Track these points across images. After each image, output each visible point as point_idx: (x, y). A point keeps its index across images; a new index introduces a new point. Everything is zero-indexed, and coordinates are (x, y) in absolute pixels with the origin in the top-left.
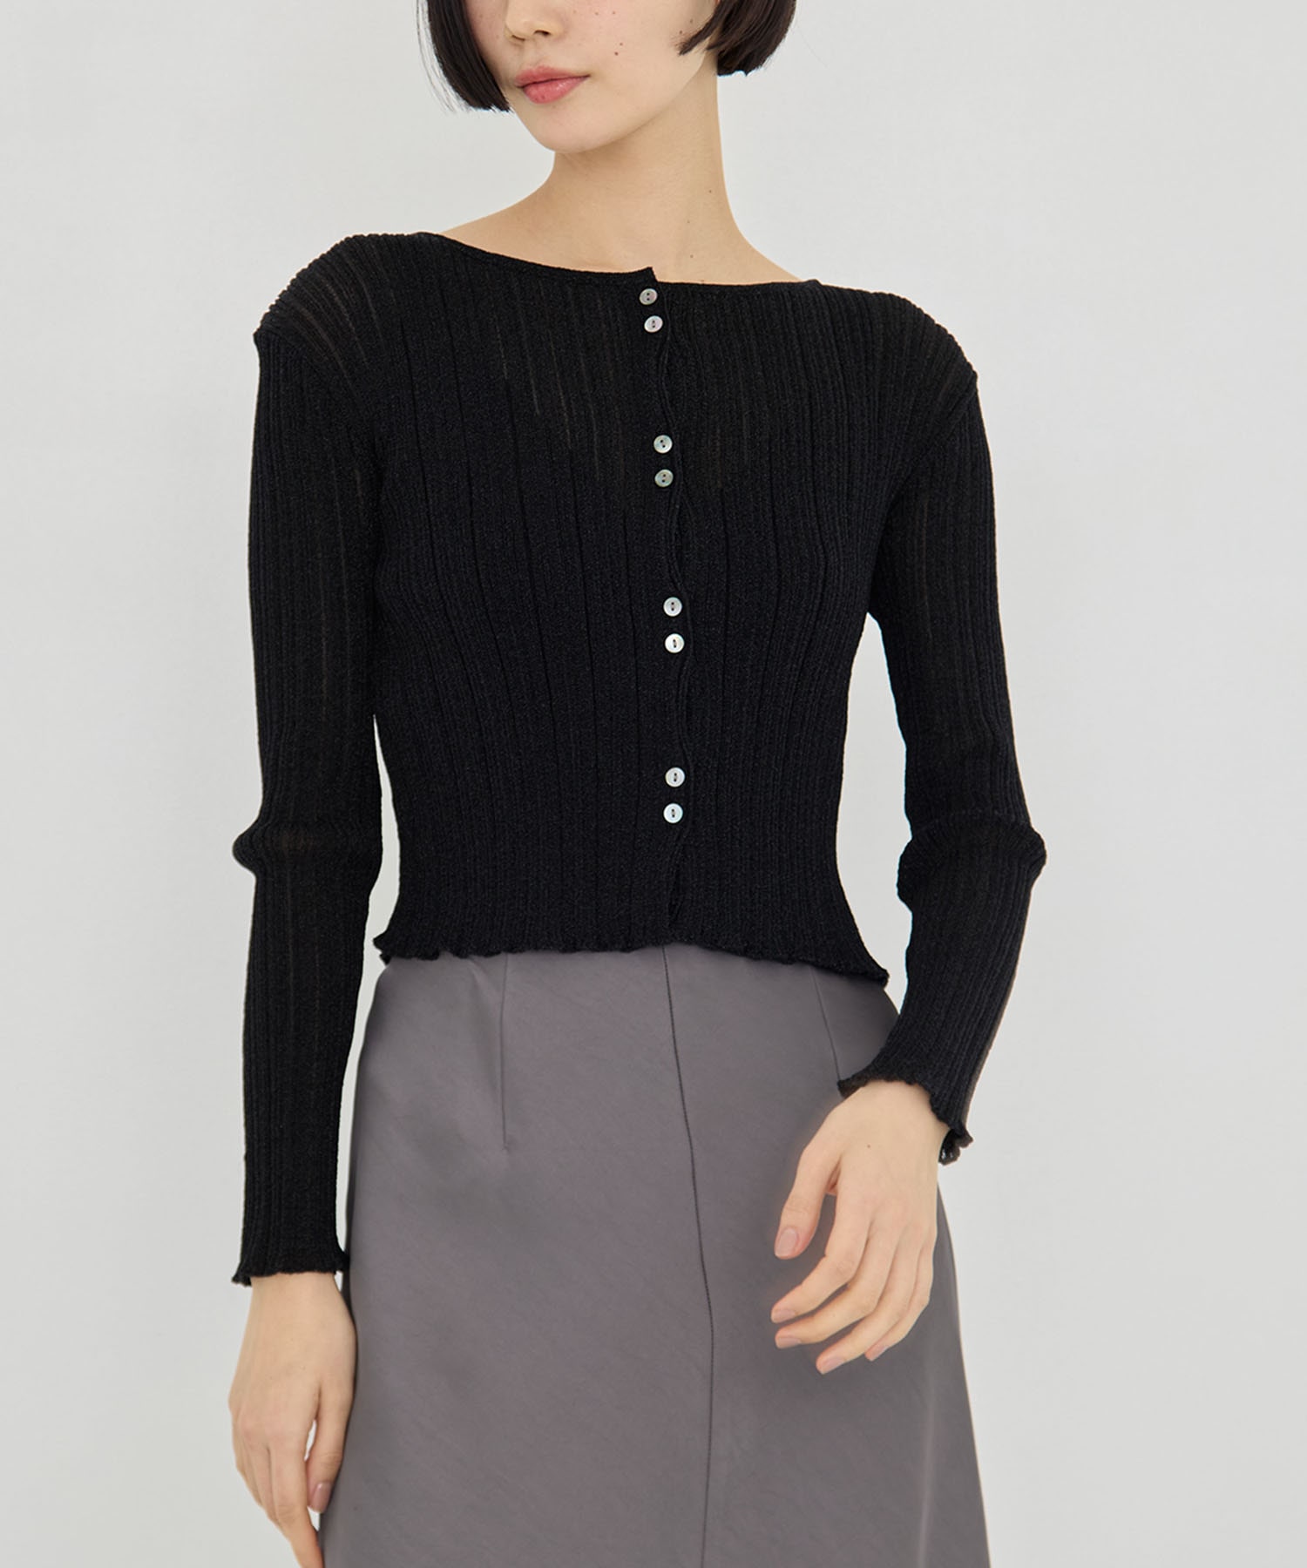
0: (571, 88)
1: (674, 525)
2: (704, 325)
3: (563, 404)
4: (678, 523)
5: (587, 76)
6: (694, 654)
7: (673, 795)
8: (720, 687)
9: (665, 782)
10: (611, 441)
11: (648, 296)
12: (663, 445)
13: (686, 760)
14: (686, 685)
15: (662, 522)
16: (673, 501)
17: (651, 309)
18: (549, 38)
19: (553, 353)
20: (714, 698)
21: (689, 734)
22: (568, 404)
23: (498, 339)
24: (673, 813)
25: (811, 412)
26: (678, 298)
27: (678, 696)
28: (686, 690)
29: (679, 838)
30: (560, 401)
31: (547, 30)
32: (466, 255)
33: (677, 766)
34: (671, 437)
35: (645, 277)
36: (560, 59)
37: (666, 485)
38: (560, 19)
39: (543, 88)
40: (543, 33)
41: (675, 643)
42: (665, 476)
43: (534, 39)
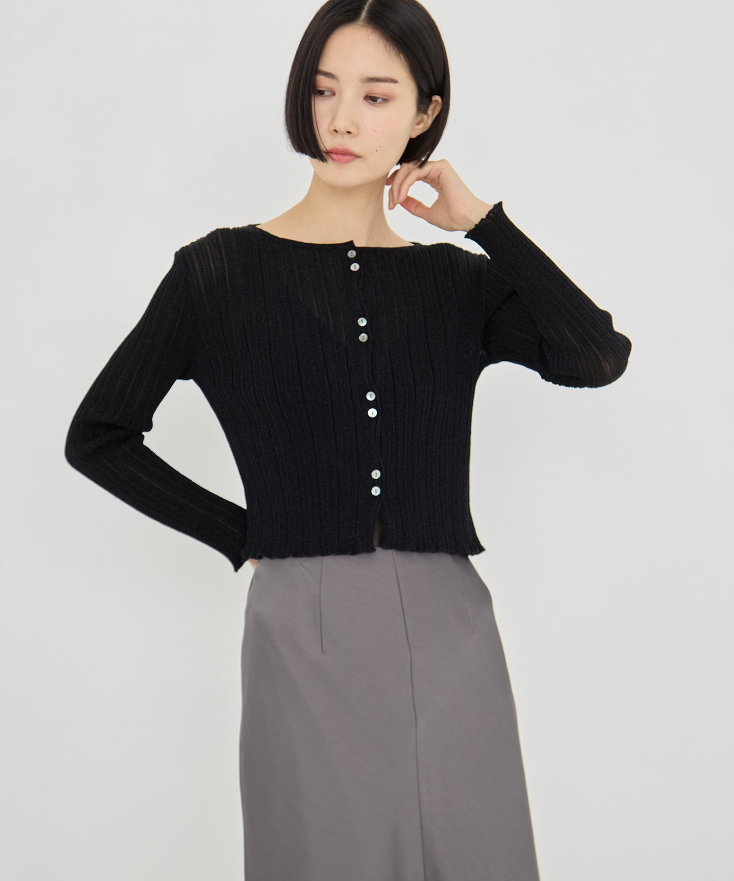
0: (352, 160)
1: (370, 359)
2: (376, 265)
3: (315, 307)
4: (371, 358)
5: (359, 157)
6: (382, 417)
7: (375, 483)
8: (394, 431)
9: (371, 477)
10: (338, 323)
11: (352, 254)
12: (363, 322)
13: (381, 466)
14: (379, 431)
15: (364, 358)
16: (368, 348)
17: (353, 260)
18: (350, 135)
19: (310, 283)
20: (392, 436)
21: (381, 454)
22: (318, 307)
23: (284, 278)
24: (376, 491)
25: (423, 303)
26: (365, 254)
27: (375, 437)
28: (379, 434)
29: (379, 502)
30: (314, 306)
31: (350, 131)
32: (270, 239)
33: (377, 469)
34: (366, 318)
35: (350, 245)
36: (352, 145)
37: (365, 341)
38: (358, 128)
39: (340, 156)
40: (349, 132)
41: (372, 413)
42: (363, 337)
43: (343, 134)
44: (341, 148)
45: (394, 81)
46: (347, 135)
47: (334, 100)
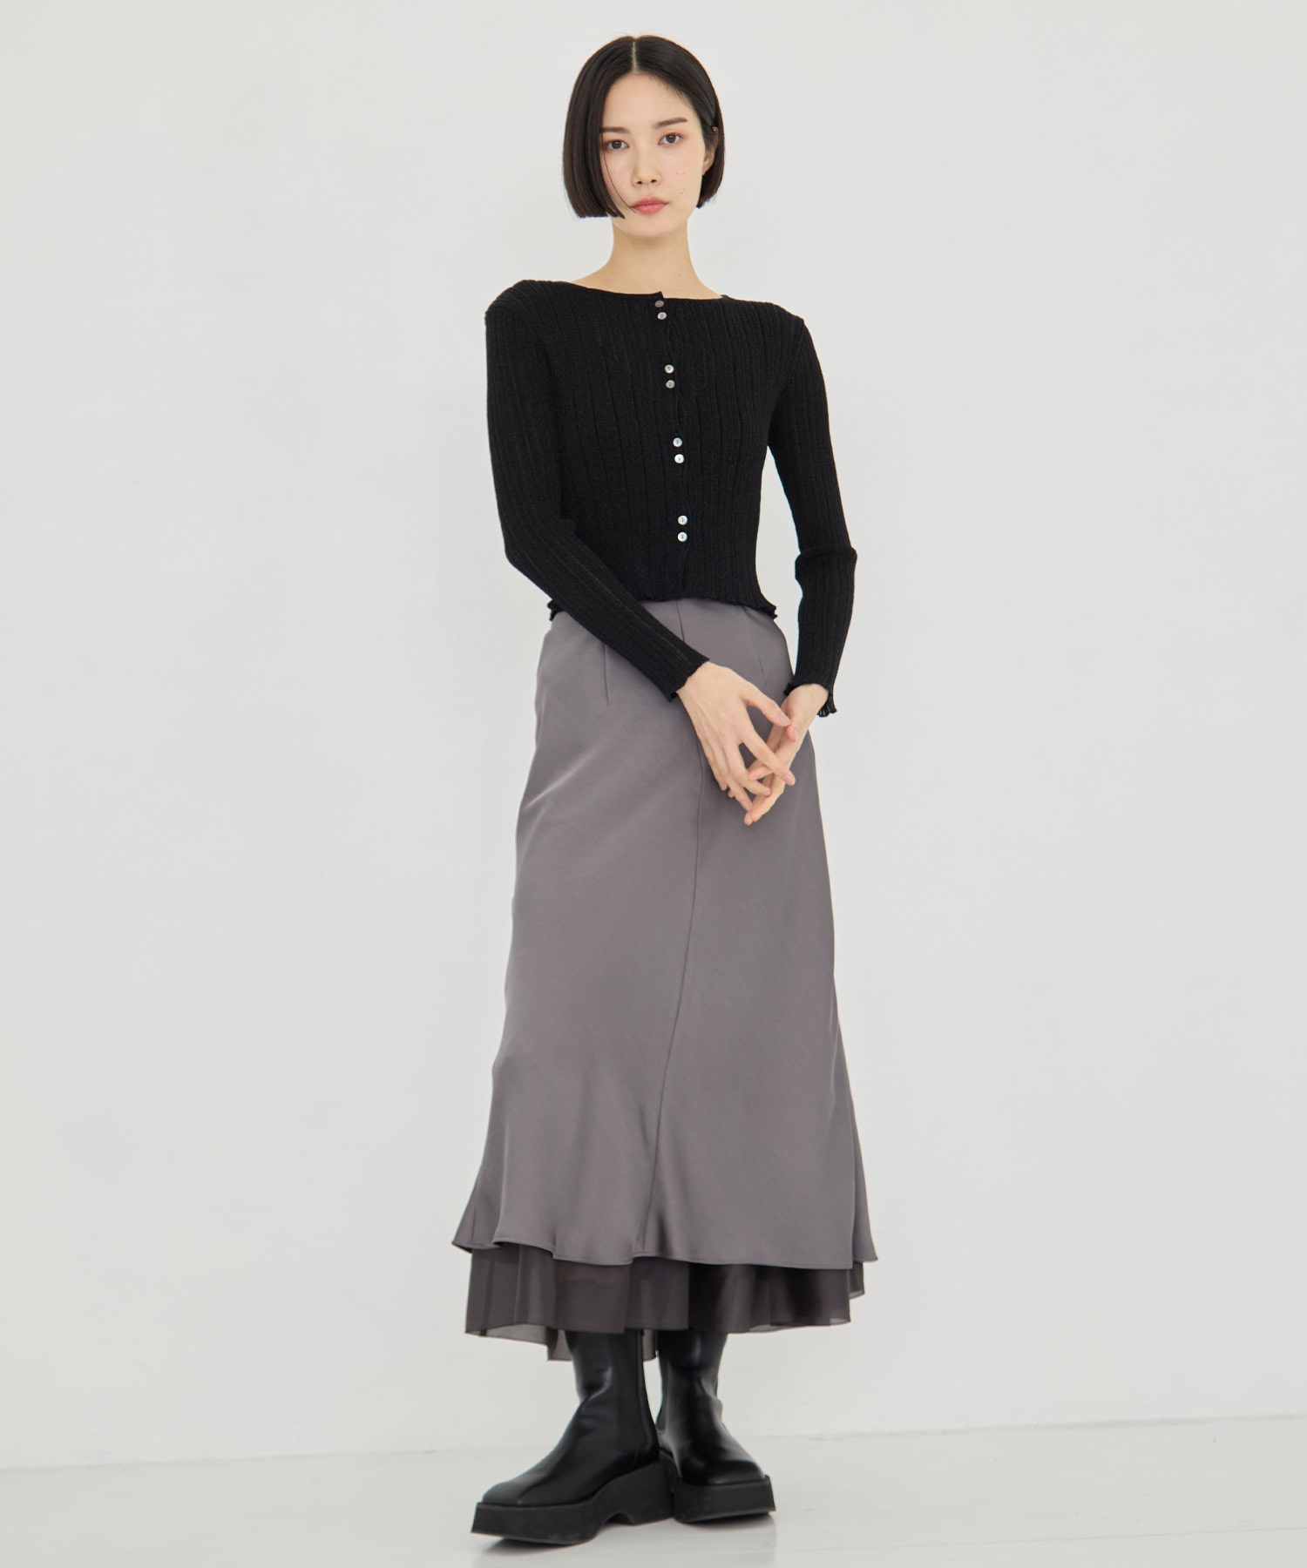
0: (661, 208)
4: (678, 405)
5: (665, 203)
6: (689, 464)
7: (682, 529)
8: (701, 478)
9: (678, 522)
10: (647, 368)
11: (659, 304)
12: (670, 369)
13: (688, 513)
14: (686, 478)
15: (670, 404)
16: (675, 395)
17: (661, 309)
18: (655, 184)
19: (620, 329)
20: (698, 483)
21: (689, 501)
22: (629, 352)
24: (682, 537)
26: (674, 305)
27: (682, 483)
28: (686, 480)
29: (686, 548)
30: (624, 350)
31: (655, 179)
33: (683, 515)
34: (672, 366)
35: (659, 296)
36: (658, 193)
37: (672, 387)
38: (659, 173)
39: (649, 207)
40: (653, 181)
41: (679, 459)
42: (670, 384)
43: (647, 184)
44: (649, 198)
45: (683, 120)
46: (652, 185)
47: (629, 152)
